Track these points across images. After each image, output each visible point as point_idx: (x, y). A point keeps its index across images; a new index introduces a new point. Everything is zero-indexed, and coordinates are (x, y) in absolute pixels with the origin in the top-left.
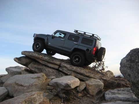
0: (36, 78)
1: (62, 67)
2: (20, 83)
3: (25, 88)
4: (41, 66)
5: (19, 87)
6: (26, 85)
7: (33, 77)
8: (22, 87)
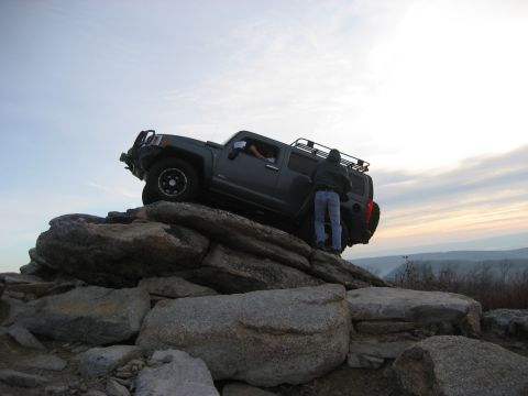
2: (274, 324)
3: (318, 338)
4: (253, 259)
5: (284, 337)
6: (316, 327)
7: (313, 298)
8: (300, 338)
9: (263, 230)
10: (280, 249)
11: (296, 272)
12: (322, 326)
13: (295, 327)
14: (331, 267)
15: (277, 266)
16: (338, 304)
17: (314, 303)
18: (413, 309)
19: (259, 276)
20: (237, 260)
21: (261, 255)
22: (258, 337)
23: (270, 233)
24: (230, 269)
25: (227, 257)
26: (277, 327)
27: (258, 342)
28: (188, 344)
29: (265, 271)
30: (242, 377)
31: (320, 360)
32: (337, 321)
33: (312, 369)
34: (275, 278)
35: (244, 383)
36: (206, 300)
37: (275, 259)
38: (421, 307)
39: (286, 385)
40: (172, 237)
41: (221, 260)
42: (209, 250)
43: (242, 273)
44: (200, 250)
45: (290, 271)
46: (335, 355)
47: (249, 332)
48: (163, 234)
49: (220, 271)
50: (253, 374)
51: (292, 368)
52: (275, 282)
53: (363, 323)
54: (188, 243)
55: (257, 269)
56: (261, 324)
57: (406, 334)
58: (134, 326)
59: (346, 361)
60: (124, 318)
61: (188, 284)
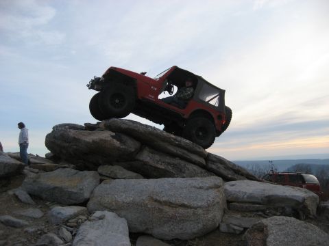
0: (211, 188)
1: (214, 162)
2: (173, 200)
3: (200, 211)
4: (168, 157)
5: (178, 209)
6: (199, 204)
7: (201, 185)
8: (189, 210)
9: (175, 139)
10: (186, 152)
11: (195, 167)
12: (204, 203)
13: (186, 203)
14: (219, 165)
15: (183, 163)
16: (216, 190)
17: (201, 188)
18: (266, 197)
19: (170, 168)
20: (157, 157)
21: (174, 155)
22: (161, 207)
23: (180, 141)
24: (151, 162)
25: (151, 155)
26: (173, 202)
27: (160, 211)
28: (117, 209)
29: (174, 166)
30: (149, 232)
31: (200, 226)
32: (213, 201)
33: (195, 230)
34: (181, 171)
35: (151, 236)
36: (133, 181)
37: (182, 158)
38: (272, 196)
39: (177, 239)
40: (115, 141)
41: (147, 157)
42: (140, 150)
43: (159, 166)
44: (133, 150)
45: (191, 167)
46: (210, 223)
47: (156, 203)
48: (110, 138)
49: (145, 164)
50: (156, 231)
51: (181, 229)
52: (180, 172)
53: (233, 203)
54: (125, 145)
55: (169, 164)
56: (164, 199)
57: (260, 213)
58: (87, 195)
59: (218, 227)
60: (81, 189)
61: (125, 171)
